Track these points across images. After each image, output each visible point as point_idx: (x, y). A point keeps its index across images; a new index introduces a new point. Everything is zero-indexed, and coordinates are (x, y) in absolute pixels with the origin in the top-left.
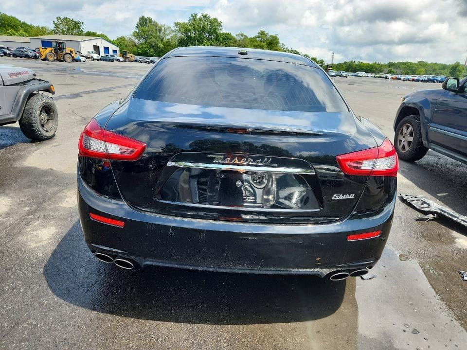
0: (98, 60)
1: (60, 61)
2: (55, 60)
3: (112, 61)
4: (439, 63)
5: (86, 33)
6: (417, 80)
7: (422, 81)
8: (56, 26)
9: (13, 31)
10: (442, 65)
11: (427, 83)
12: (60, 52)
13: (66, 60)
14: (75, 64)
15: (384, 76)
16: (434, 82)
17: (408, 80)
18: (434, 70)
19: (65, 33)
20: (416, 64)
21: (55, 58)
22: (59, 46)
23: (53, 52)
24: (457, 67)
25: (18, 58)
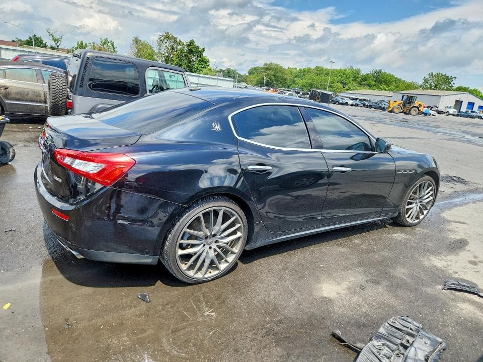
0: (454, 115)
1: (406, 113)
2: (401, 112)
3: (472, 117)
5: (457, 88)
8: (426, 81)
9: (385, 86)
12: (407, 105)
13: (412, 113)
14: (423, 117)
19: (433, 88)
21: (402, 111)
22: (409, 100)
23: (401, 105)
25: (373, 109)
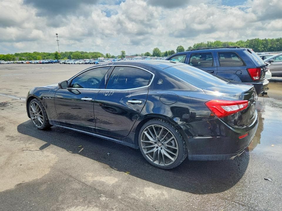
4: (45, 52)
6: (43, 63)
7: (46, 63)
10: (47, 53)
11: (49, 64)
15: (21, 62)
16: (52, 63)
17: (37, 63)
18: (45, 56)
20: (33, 54)
24: (57, 54)
